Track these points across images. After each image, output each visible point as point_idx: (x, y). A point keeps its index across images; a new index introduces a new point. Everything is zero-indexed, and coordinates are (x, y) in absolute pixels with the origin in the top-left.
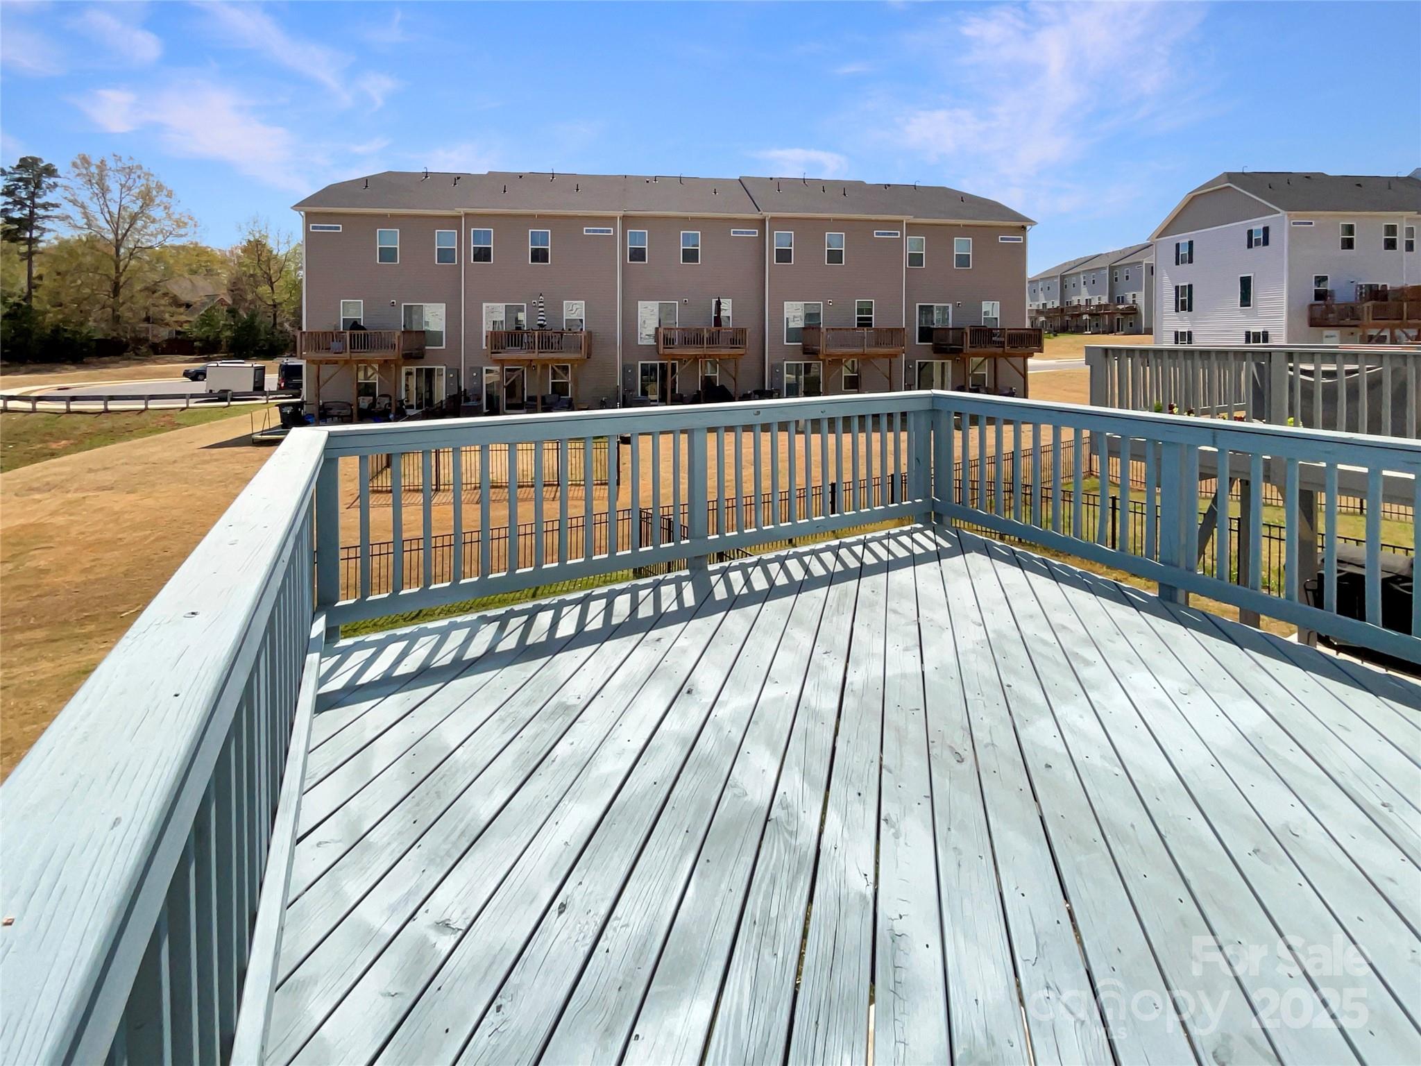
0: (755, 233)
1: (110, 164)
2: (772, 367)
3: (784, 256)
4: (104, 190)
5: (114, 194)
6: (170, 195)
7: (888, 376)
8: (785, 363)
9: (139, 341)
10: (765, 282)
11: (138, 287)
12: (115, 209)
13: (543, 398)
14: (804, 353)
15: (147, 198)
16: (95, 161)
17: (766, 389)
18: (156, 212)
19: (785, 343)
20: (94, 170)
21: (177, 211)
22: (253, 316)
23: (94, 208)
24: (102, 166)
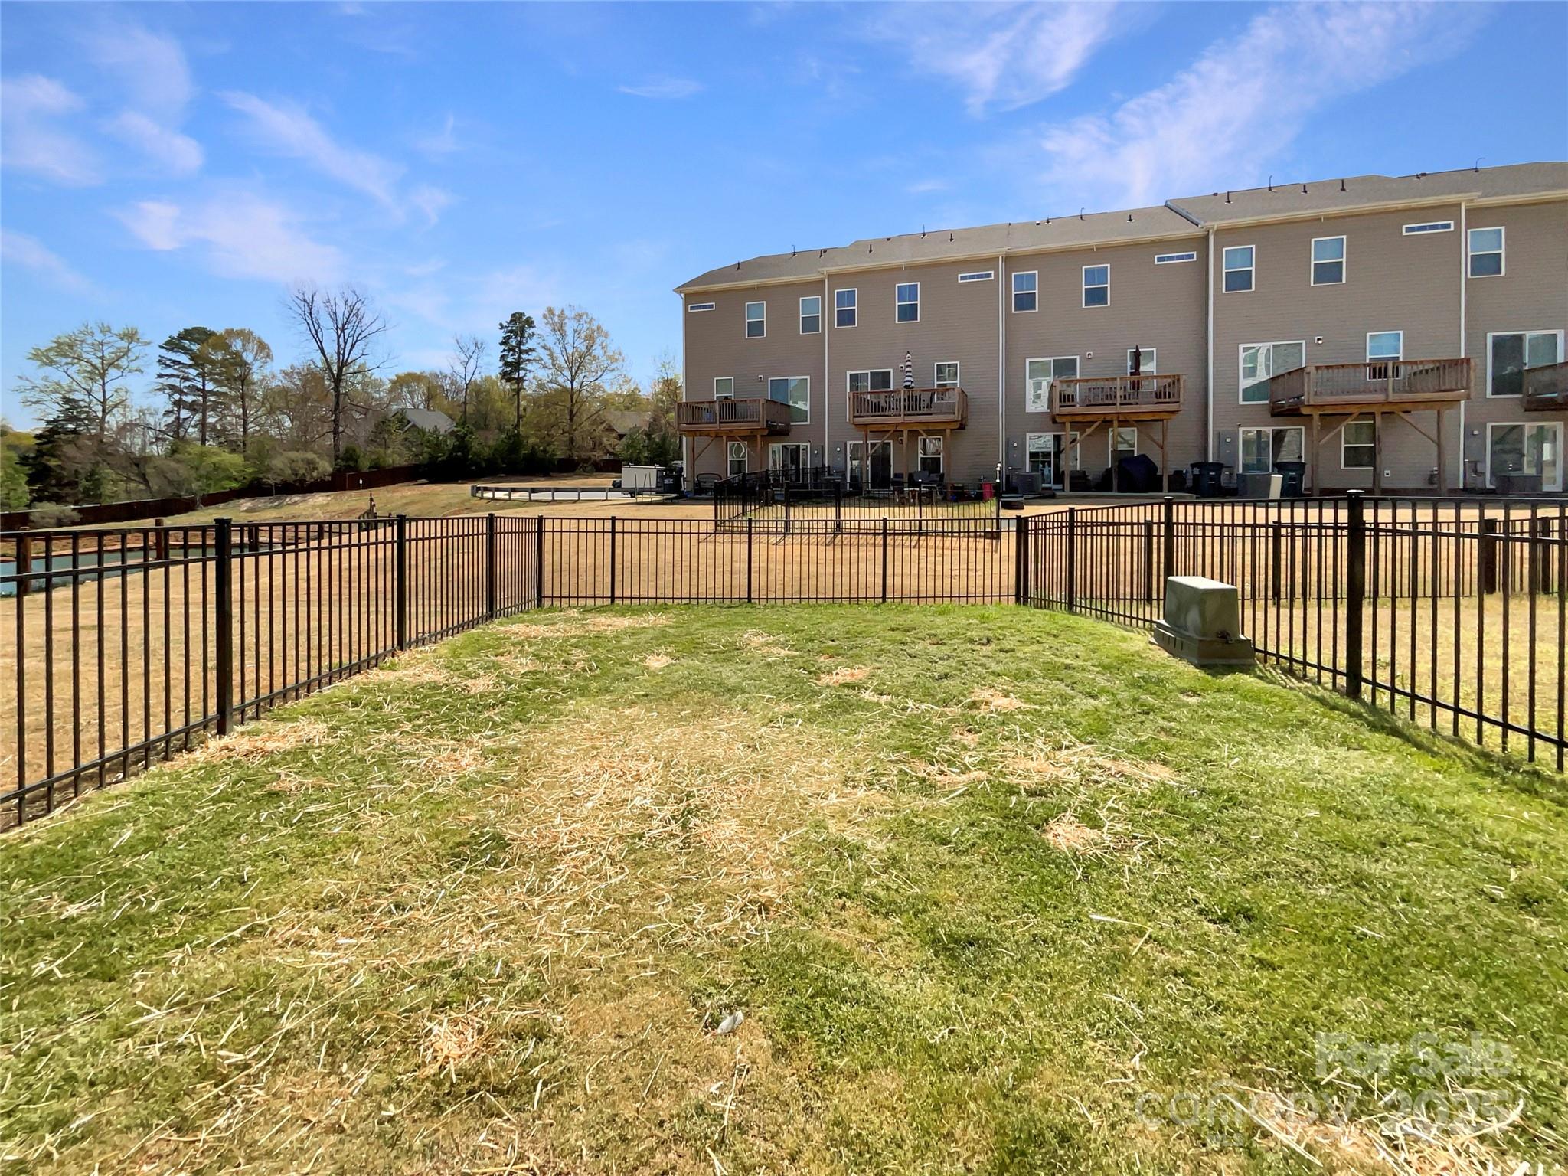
0: (1191, 256)
1: (567, 313)
2: (1218, 436)
3: (1239, 281)
4: (563, 335)
5: (570, 339)
6: (606, 335)
7: (1435, 438)
8: (1241, 430)
9: (587, 460)
10: (1207, 314)
11: (585, 416)
12: (570, 351)
13: (911, 476)
14: (1273, 415)
15: (590, 339)
16: (557, 312)
17: (1211, 460)
18: (597, 351)
19: (1241, 402)
20: (556, 319)
21: (612, 349)
22: (664, 439)
23: (557, 350)
24: (562, 315)
